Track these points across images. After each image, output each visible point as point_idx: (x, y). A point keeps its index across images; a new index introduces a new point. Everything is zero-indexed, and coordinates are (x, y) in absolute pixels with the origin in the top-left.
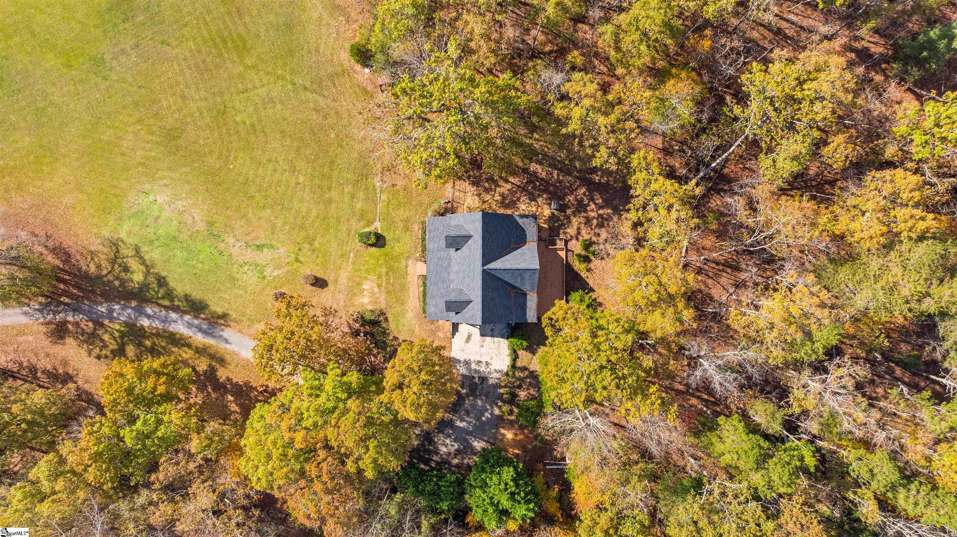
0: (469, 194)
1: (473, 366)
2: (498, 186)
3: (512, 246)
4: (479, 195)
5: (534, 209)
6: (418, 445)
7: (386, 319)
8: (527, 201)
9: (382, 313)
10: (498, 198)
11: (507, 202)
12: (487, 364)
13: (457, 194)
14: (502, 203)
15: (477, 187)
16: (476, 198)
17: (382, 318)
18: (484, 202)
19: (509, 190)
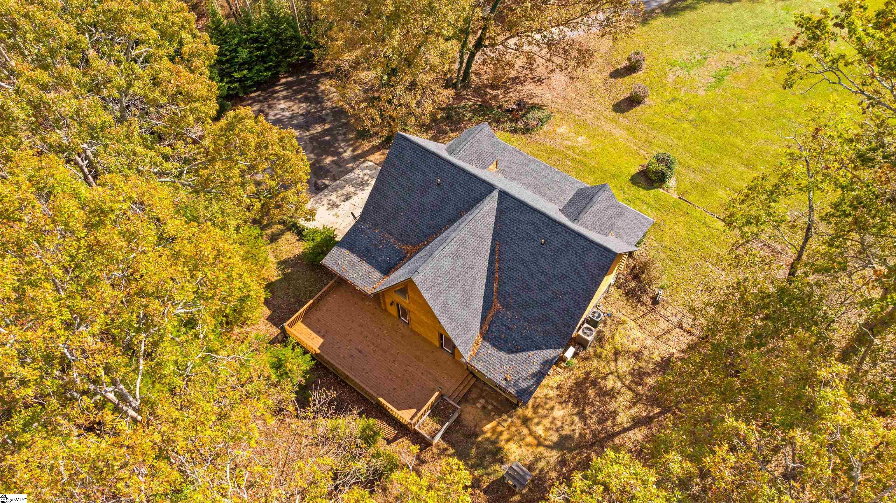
0: (649, 342)
1: (351, 189)
2: (637, 399)
3: (497, 305)
4: (638, 356)
5: (540, 430)
6: (318, 88)
7: (514, 131)
8: (567, 431)
9: (527, 130)
10: (610, 383)
11: (591, 393)
12: (335, 205)
13: (663, 325)
14: (594, 383)
15: (657, 364)
16: (636, 347)
17: (521, 125)
18: (617, 353)
19: (614, 414)
